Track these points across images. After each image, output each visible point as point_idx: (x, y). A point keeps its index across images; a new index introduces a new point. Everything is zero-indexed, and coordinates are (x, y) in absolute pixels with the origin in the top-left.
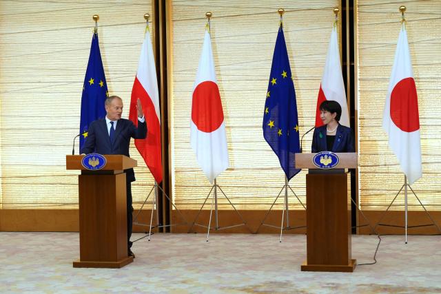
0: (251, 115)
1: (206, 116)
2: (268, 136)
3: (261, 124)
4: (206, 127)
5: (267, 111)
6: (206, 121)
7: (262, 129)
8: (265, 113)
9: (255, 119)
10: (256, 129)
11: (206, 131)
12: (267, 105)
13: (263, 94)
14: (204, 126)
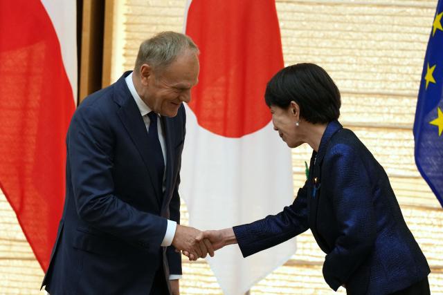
0: (378, 88)
1: (227, 85)
2: (431, 160)
3: (410, 120)
4: (225, 120)
5: (430, 78)
6: (226, 99)
7: (410, 136)
8: (423, 81)
9: (391, 101)
10: (392, 135)
11: (225, 133)
12: (430, 59)
13: (419, 21)
14: (219, 114)
